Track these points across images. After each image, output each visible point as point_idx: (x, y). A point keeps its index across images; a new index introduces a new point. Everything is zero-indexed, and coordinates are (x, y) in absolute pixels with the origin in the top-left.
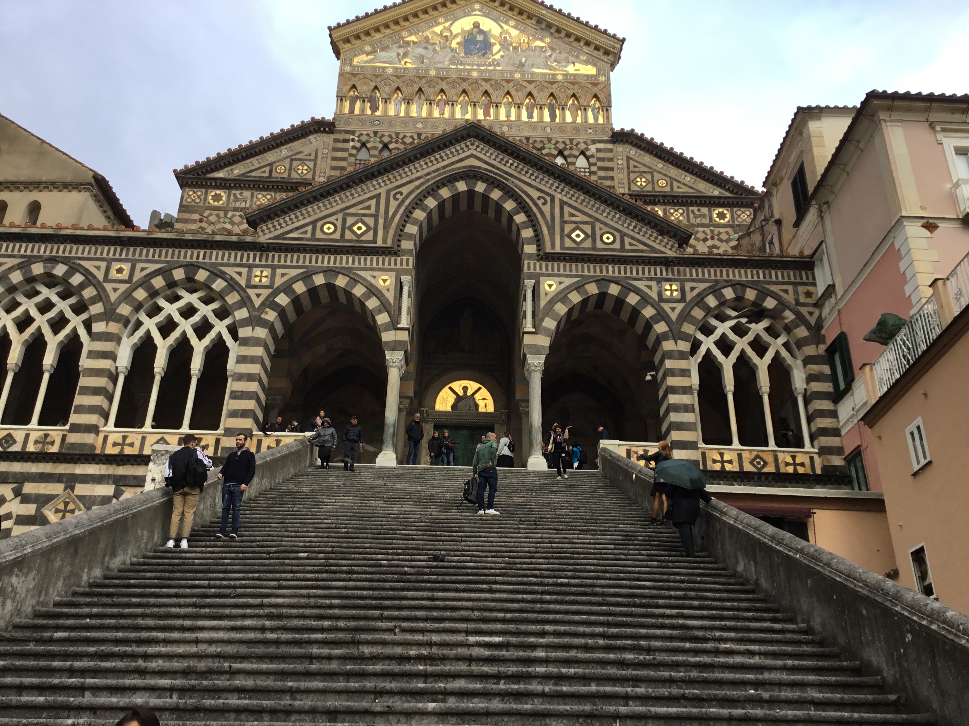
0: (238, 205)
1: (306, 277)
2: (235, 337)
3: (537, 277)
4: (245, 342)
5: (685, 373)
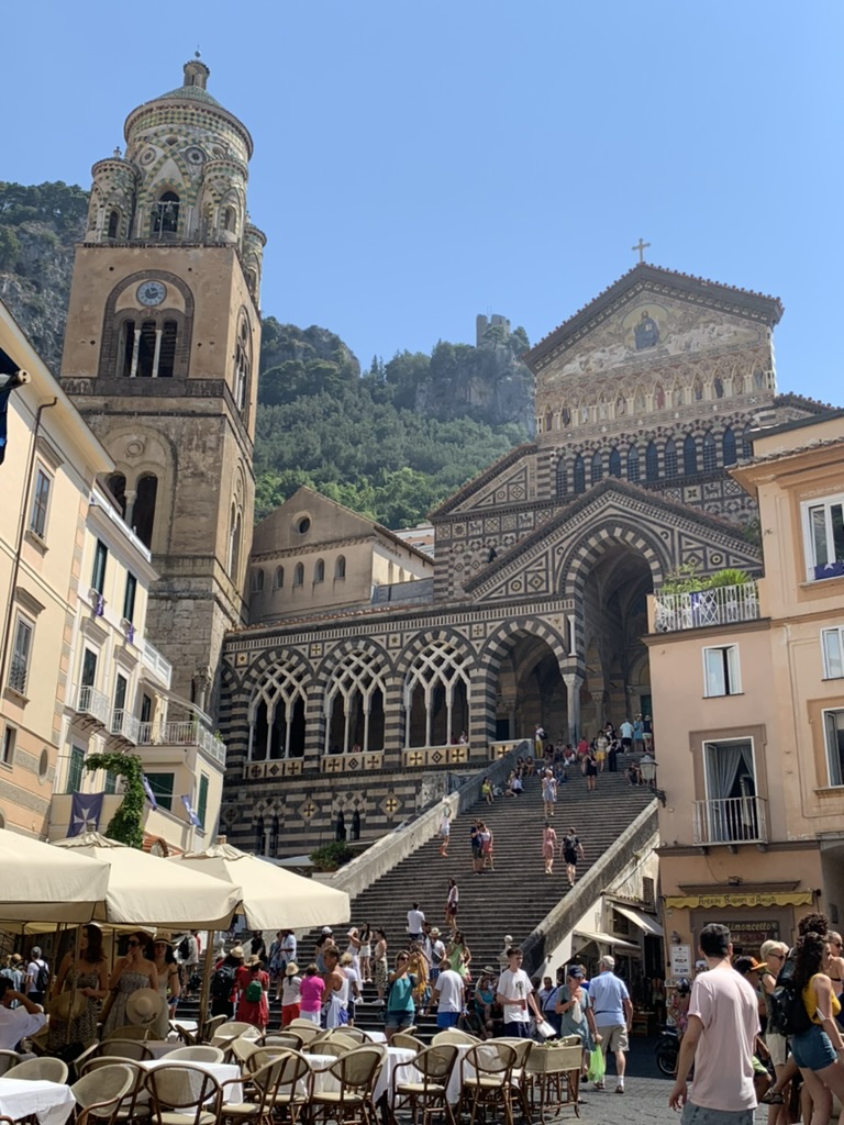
0: (474, 533)
1: (506, 627)
2: (469, 676)
4: (474, 681)
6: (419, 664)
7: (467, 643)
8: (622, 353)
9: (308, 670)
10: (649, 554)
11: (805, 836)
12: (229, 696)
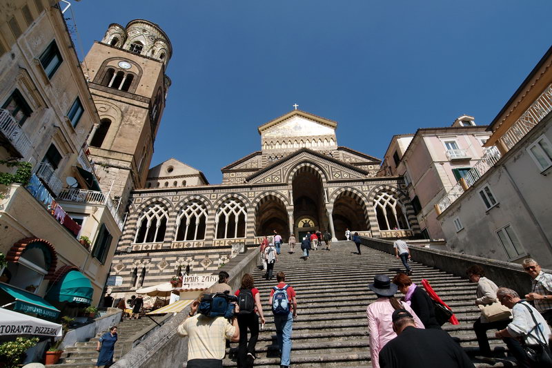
1: (264, 193)
2: (246, 212)
3: (327, 188)
4: (249, 213)
5: (373, 211)
6: (224, 206)
7: (246, 198)
9: (171, 206)
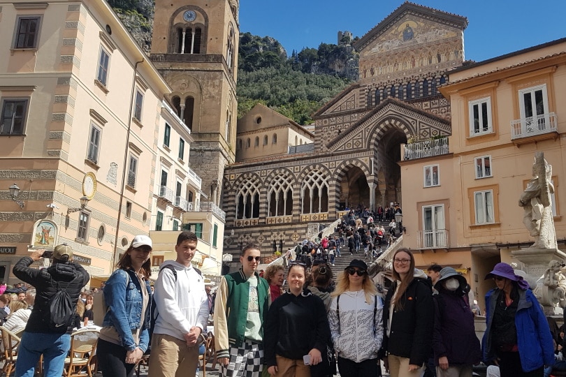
0: (332, 123)
1: (344, 163)
2: (328, 184)
4: (330, 186)
6: (307, 179)
7: (328, 170)
8: (397, 43)
9: (260, 182)
10: (406, 131)
11: (465, 246)
12: (227, 193)
